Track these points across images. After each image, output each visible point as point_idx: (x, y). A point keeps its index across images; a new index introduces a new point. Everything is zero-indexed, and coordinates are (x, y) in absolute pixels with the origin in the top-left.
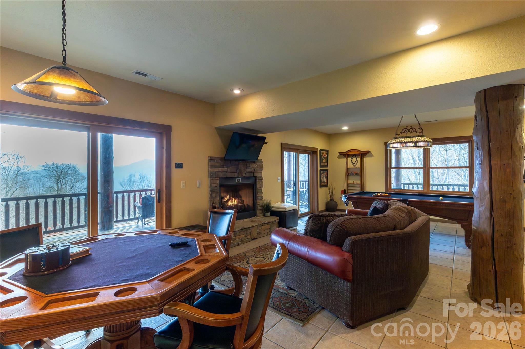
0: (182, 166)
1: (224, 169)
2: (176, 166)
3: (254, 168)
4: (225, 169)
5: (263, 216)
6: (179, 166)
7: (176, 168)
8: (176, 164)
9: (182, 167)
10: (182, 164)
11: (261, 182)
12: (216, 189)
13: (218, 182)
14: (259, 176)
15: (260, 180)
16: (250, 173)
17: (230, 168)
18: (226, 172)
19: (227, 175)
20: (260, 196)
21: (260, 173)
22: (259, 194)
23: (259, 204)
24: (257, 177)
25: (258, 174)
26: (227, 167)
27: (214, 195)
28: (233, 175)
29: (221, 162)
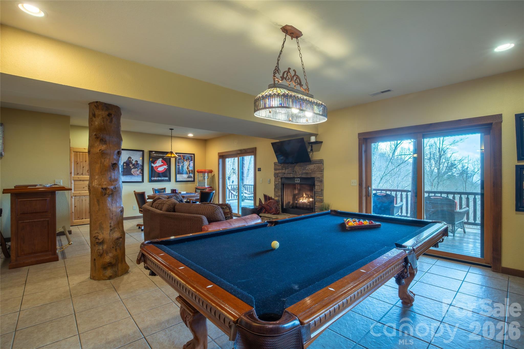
2: (258, 169)
3: (311, 169)
7: (258, 171)
9: (260, 171)
10: (260, 168)
11: (319, 184)
12: (278, 185)
13: (280, 180)
14: (317, 177)
15: (318, 181)
16: (307, 173)
17: (288, 170)
18: (285, 173)
19: (285, 176)
20: (319, 198)
21: (319, 174)
22: (318, 196)
23: (317, 206)
24: (315, 178)
25: (316, 174)
26: (286, 169)
27: (276, 190)
28: (289, 176)
29: (281, 166)
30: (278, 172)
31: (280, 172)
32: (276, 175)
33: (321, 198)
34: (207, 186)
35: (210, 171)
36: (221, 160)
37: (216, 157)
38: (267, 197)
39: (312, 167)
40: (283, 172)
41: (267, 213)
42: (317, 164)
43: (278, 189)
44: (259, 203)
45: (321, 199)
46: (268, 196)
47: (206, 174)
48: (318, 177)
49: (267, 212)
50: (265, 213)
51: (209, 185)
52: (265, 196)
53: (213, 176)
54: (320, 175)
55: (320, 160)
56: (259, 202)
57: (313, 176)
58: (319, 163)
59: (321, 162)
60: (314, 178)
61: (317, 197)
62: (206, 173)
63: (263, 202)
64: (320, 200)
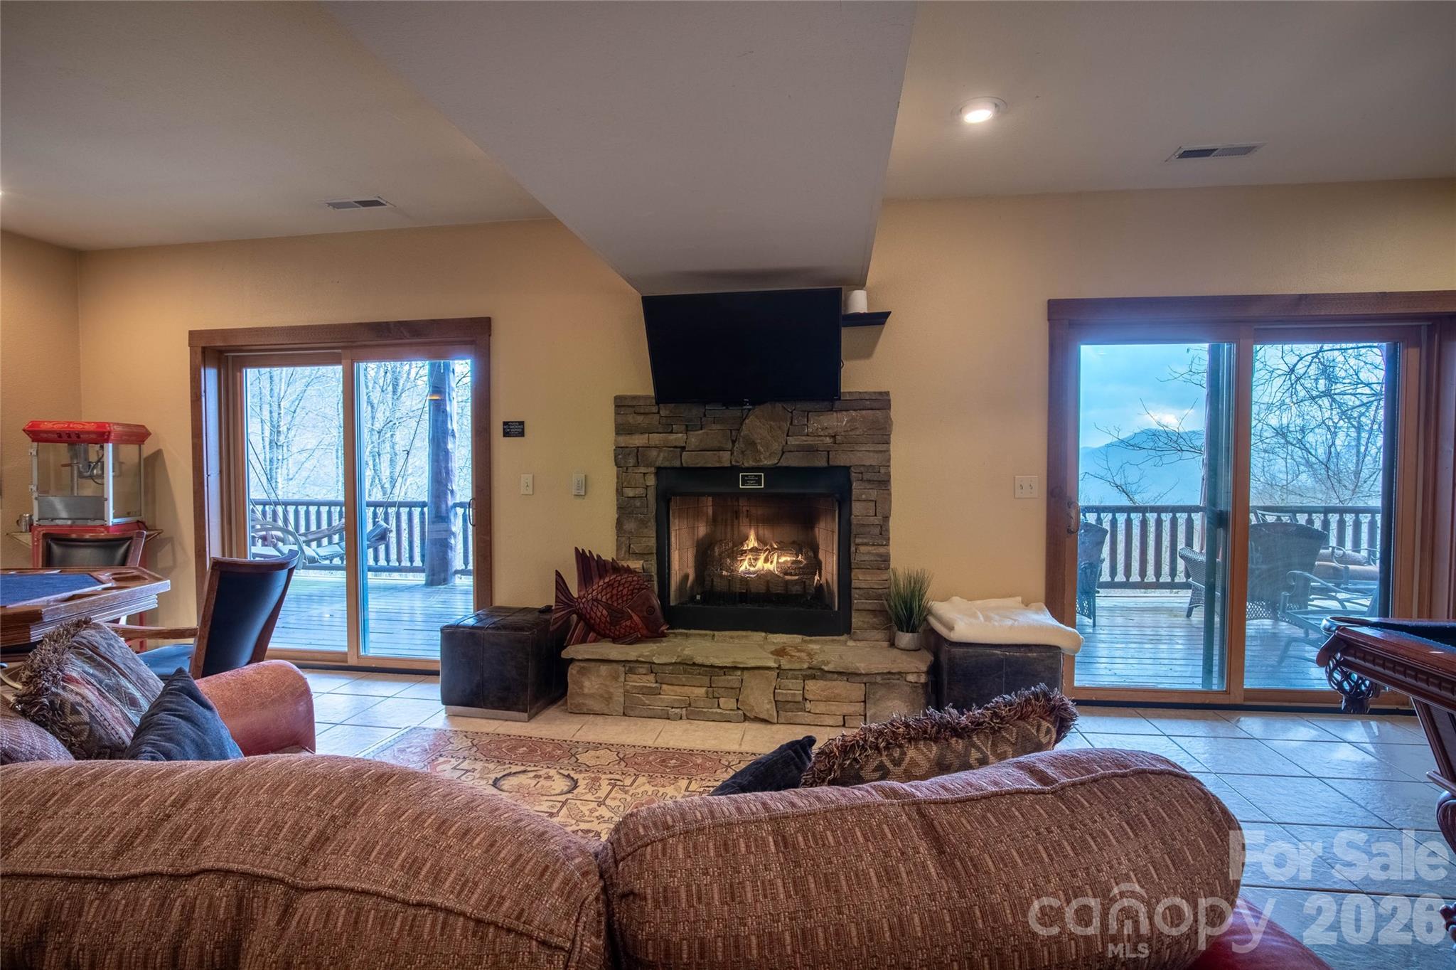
0: (523, 429)
1: (673, 436)
2: (504, 429)
3: (831, 432)
4: (678, 438)
5: (886, 644)
6: (514, 429)
7: (504, 436)
8: (505, 423)
9: (522, 434)
10: (522, 423)
11: (873, 494)
12: (638, 504)
13: (651, 481)
14: (864, 466)
15: (869, 481)
16: (811, 450)
17: (700, 432)
18: (683, 448)
19: (688, 459)
20: (869, 553)
21: (871, 454)
22: (866, 544)
23: (863, 585)
24: (852, 469)
25: (859, 454)
26: (687, 430)
27: (630, 526)
28: (710, 460)
29: (658, 413)
30: (638, 440)
31: (652, 443)
32: (625, 459)
33: (882, 550)
34: (116, 521)
35: (135, 430)
36: (210, 377)
37: (182, 357)
38: (593, 564)
39: (837, 421)
40: (677, 444)
41: (595, 641)
42: (864, 412)
43: (643, 523)
44: (557, 597)
45: (880, 555)
46: (599, 556)
47: (109, 447)
48: (868, 463)
49: (592, 635)
50: (583, 640)
51: (129, 514)
52: (584, 559)
53: (153, 463)
54: (876, 456)
55: (880, 393)
56: (557, 588)
57: (841, 460)
58: (875, 405)
59: (881, 402)
60: (846, 469)
61: (862, 549)
62: (107, 441)
63: (574, 589)
64: (879, 559)
